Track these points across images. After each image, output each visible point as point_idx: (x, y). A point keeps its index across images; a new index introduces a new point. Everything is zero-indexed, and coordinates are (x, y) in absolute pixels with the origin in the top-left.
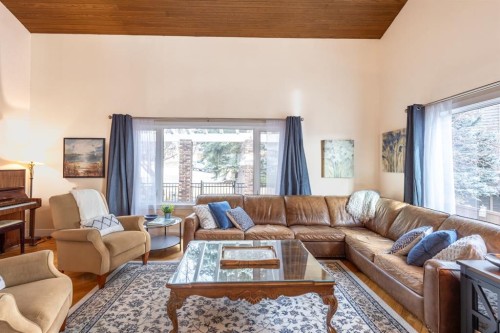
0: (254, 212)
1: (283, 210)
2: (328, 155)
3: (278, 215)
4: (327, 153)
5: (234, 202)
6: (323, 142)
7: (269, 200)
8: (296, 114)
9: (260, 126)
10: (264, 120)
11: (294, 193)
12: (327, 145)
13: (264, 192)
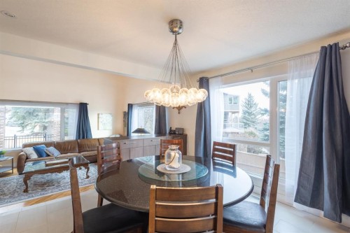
0: (61, 148)
1: (77, 146)
2: (100, 120)
3: (74, 148)
4: (100, 119)
5: (48, 145)
6: (98, 114)
7: (69, 142)
8: (84, 101)
9: (64, 106)
10: (67, 104)
11: (83, 138)
12: (100, 116)
13: (66, 139)
